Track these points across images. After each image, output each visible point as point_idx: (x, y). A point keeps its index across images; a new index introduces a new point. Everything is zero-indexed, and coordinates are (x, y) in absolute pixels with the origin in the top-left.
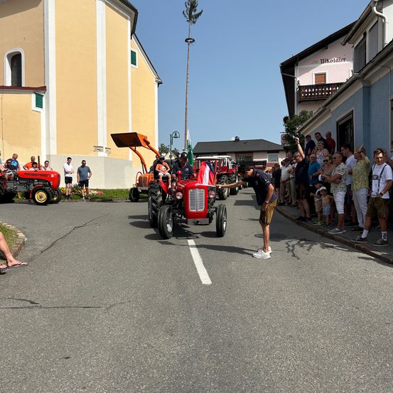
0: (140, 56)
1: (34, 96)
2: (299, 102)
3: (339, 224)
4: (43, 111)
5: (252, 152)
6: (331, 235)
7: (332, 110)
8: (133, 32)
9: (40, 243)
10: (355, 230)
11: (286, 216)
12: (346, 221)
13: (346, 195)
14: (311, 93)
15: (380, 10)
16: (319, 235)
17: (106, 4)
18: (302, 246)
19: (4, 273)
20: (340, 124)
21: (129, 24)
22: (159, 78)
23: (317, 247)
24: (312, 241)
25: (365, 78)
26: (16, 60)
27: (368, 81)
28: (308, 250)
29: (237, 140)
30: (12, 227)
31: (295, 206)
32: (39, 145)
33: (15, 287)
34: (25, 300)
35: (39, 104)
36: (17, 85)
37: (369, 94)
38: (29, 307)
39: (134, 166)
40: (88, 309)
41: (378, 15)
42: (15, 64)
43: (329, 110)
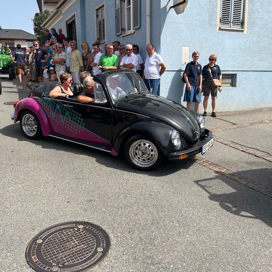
2: (45, 3)
20: (68, 23)
43: (61, 12)
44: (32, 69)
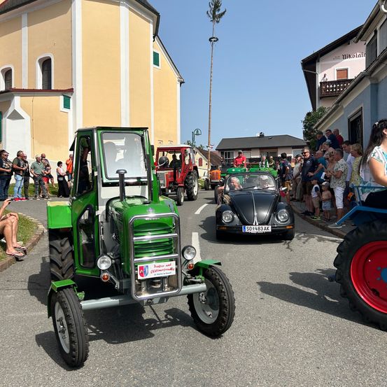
0: (163, 57)
1: (62, 98)
2: (321, 98)
4: (70, 112)
5: (277, 148)
7: (344, 107)
8: (155, 35)
14: (332, 88)
16: (319, 229)
17: (130, 9)
20: (351, 120)
21: (151, 28)
22: (181, 78)
25: (372, 76)
26: (46, 64)
29: (262, 136)
30: (34, 220)
35: (67, 105)
36: (47, 89)
37: (377, 91)
42: (46, 69)
43: (342, 107)
44: (297, 184)
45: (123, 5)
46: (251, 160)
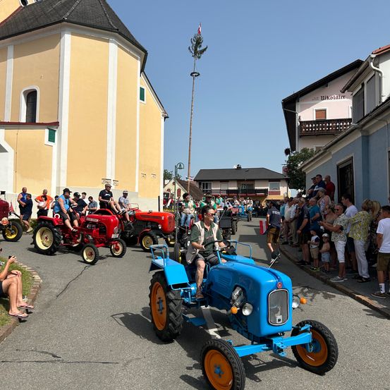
0: (148, 92)
1: (47, 131)
2: (300, 137)
3: (340, 272)
4: (55, 145)
5: (253, 180)
6: (333, 283)
7: (332, 153)
8: (142, 70)
9: (55, 285)
10: (355, 278)
11: (289, 258)
12: (347, 268)
13: (346, 245)
14: (312, 128)
15: (376, 65)
17: (119, 46)
18: (305, 295)
19: (24, 321)
20: (340, 167)
21: (139, 64)
22: (166, 113)
23: (319, 296)
24: (315, 290)
25: (364, 128)
26: (31, 96)
27: (367, 131)
28: (311, 300)
29: (239, 168)
30: (28, 269)
31: (296, 246)
32: (50, 178)
33: (36, 337)
34: (47, 353)
35: (52, 139)
36: (32, 121)
37: (368, 142)
38: (52, 362)
39: (139, 196)
40: (107, 365)
41: (374, 70)
42: (31, 100)
43: (330, 152)
45: (112, 42)
46: (228, 191)
